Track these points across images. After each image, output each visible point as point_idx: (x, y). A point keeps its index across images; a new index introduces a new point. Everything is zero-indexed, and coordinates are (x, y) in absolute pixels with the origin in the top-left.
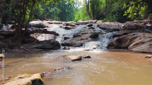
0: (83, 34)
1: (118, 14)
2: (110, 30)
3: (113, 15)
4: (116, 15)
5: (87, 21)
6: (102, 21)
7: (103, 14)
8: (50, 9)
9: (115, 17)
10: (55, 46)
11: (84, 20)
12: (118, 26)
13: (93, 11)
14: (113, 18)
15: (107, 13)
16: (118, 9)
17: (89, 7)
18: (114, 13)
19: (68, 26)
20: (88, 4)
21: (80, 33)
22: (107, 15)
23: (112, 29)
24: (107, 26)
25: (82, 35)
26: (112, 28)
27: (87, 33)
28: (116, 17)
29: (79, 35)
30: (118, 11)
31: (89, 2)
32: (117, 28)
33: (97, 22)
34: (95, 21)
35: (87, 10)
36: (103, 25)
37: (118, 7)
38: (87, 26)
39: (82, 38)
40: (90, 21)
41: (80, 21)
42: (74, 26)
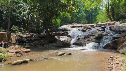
2: (120, 31)
6: (121, 22)
7: (123, 15)
8: (78, 14)
10: (64, 45)
11: (103, 22)
13: (113, 13)
17: (109, 10)
19: (85, 29)
20: (108, 8)
25: (90, 36)
27: (95, 35)
29: (88, 37)
31: (109, 6)
33: (115, 24)
35: (107, 13)
38: (101, 28)
39: (89, 39)
40: (108, 23)
41: (100, 23)
42: (89, 28)
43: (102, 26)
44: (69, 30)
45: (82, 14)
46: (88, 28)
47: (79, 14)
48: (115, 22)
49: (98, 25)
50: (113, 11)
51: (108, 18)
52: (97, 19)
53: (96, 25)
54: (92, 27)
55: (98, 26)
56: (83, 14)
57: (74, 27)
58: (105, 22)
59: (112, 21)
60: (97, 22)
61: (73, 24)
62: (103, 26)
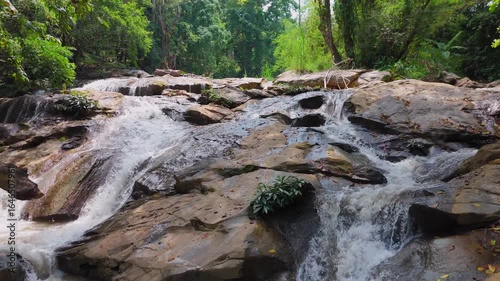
0: (227, 173)
1: (463, 39)
2: (415, 135)
3: (440, 45)
4: (454, 43)
5: (314, 76)
6: (386, 73)
7: (391, 43)
8: (194, 30)
9: (446, 55)
11: (302, 72)
12: (465, 109)
13: (347, 29)
14: (438, 58)
15: (412, 36)
16: (462, 17)
17: (332, 12)
18: (443, 35)
19: (201, 109)
21: (206, 169)
22: (412, 45)
23: (424, 128)
24: (398, 112)
26: (425, 122)
27: (255, 168)
28: (452, 51)
29: (199, 181)
30: (463, 26)
32: (457, 121)
33: (360, 80)
34: (352, 73)
35: (321, 28)
36: (378, 101)
37: (460, 7)
40: (326, 75)
41: (289, 76)
42: (232, 105)
43: (300, 92)
44: (105, 111)
45: (211, 31)
46: (221, 102)
47: (200, 29)
48: (361, 73)
49: (280, 87)
50: (348, 17)
51: (326, 52)
52: (276, 53)
53: (270, 84)
54: (247, 94)
55: (280, 92)
56: (216, 29)
57: (156, 91)
58: (311, 72)
59: (343, 67)
60: (275, 68)
61: (161, 74)
62: (309, 95)
